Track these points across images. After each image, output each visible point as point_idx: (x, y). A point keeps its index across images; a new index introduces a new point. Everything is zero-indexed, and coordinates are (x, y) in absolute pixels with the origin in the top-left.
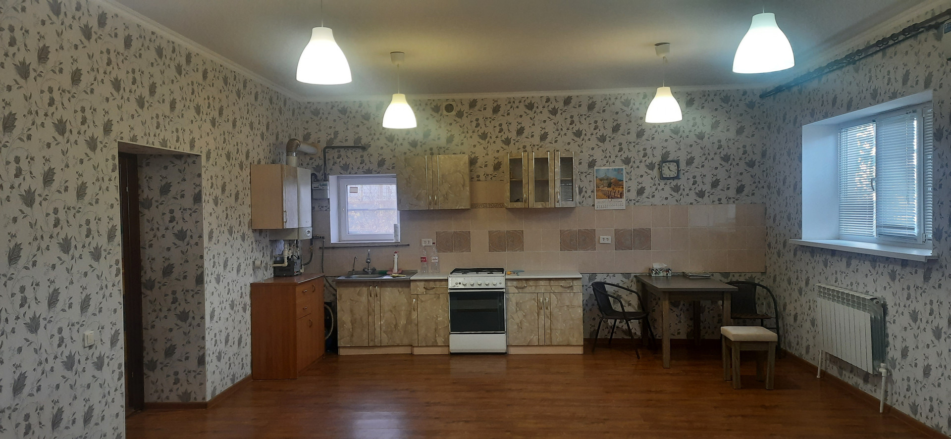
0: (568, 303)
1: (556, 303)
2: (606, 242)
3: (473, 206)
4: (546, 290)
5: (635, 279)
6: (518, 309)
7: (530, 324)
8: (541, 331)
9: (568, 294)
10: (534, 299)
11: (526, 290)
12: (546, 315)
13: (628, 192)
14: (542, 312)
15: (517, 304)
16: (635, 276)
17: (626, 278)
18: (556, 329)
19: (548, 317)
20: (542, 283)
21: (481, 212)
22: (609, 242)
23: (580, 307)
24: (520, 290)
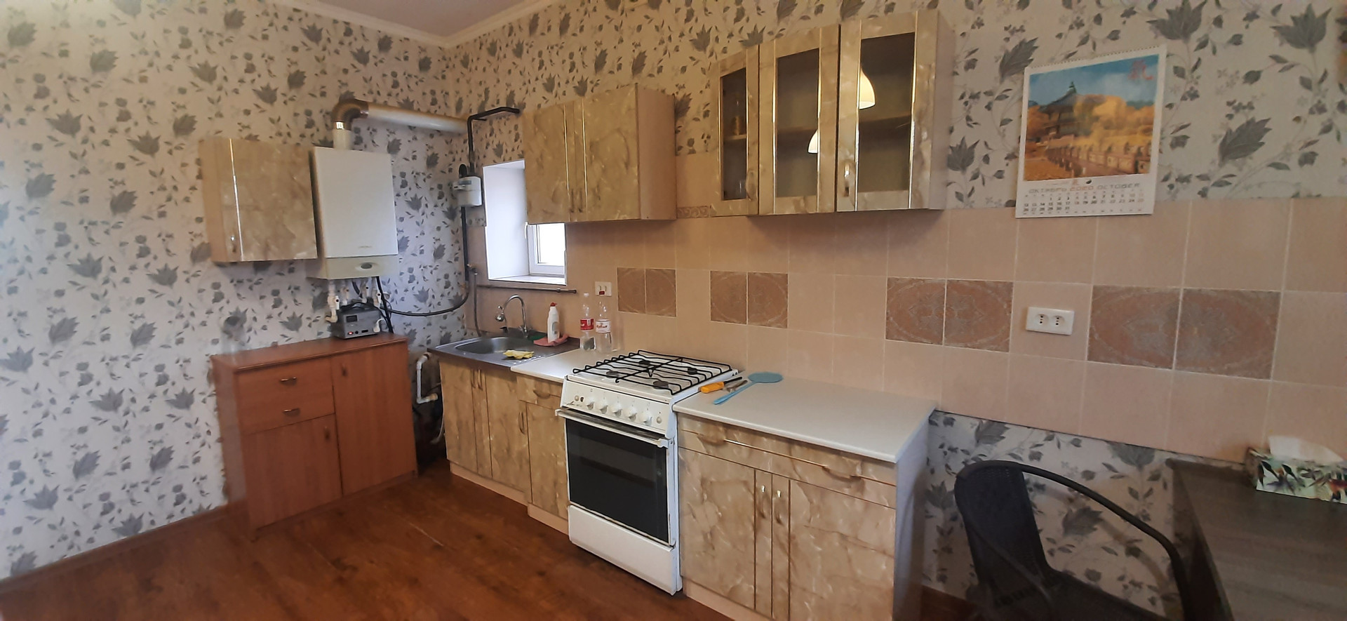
0: (843, 526)
1: (805, 512)
2: (1052, 327)
3: (680, 213)
4: (778, 466)
5: (1168, 474)
6: (706, 496)
7: (734, 546)
8: (763, 580)
9: (846, 502)
10: (745, 483)
11: (725, 452)
12: (777, 536)
13: (1173, 146)
14: (766, 525)
15: (703, 481)
16: (1172, 464)
17: (1128, 461)
18: (804, 590)
19: (782, 545)
20: (766, 443)
21: (696, 227)
22: (1068, 330)
23: (884, 553)
24: (712, 450)
